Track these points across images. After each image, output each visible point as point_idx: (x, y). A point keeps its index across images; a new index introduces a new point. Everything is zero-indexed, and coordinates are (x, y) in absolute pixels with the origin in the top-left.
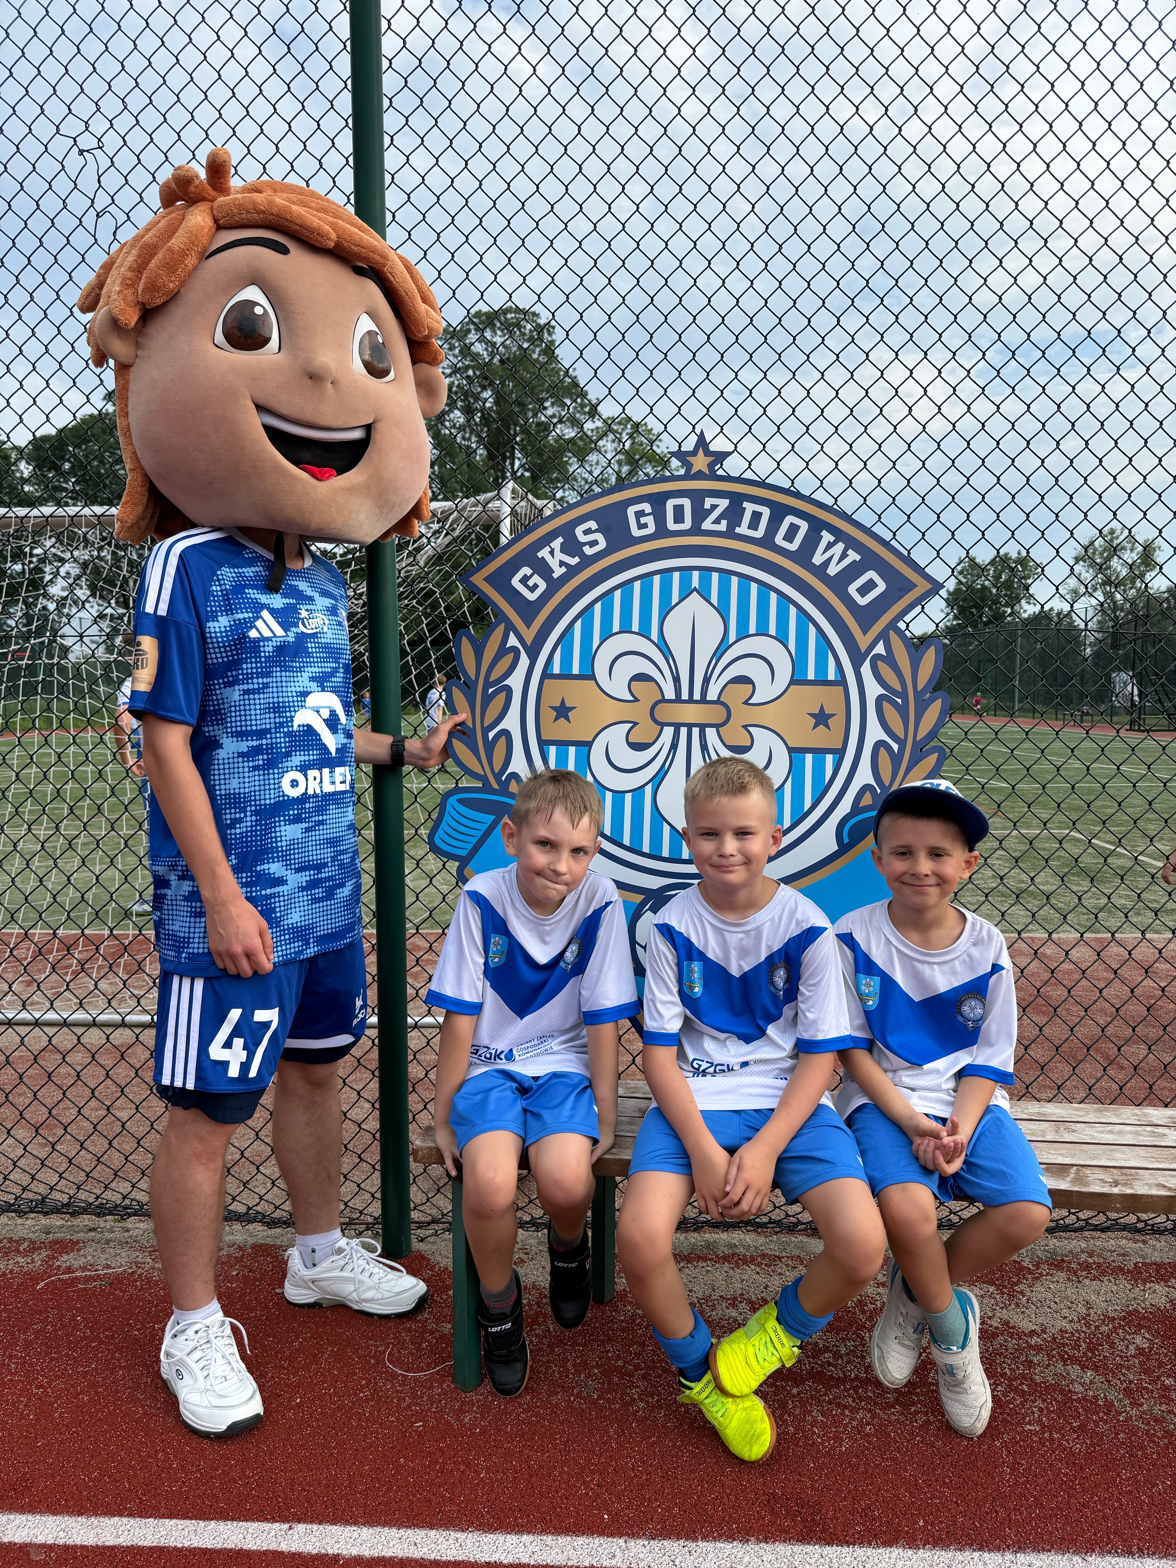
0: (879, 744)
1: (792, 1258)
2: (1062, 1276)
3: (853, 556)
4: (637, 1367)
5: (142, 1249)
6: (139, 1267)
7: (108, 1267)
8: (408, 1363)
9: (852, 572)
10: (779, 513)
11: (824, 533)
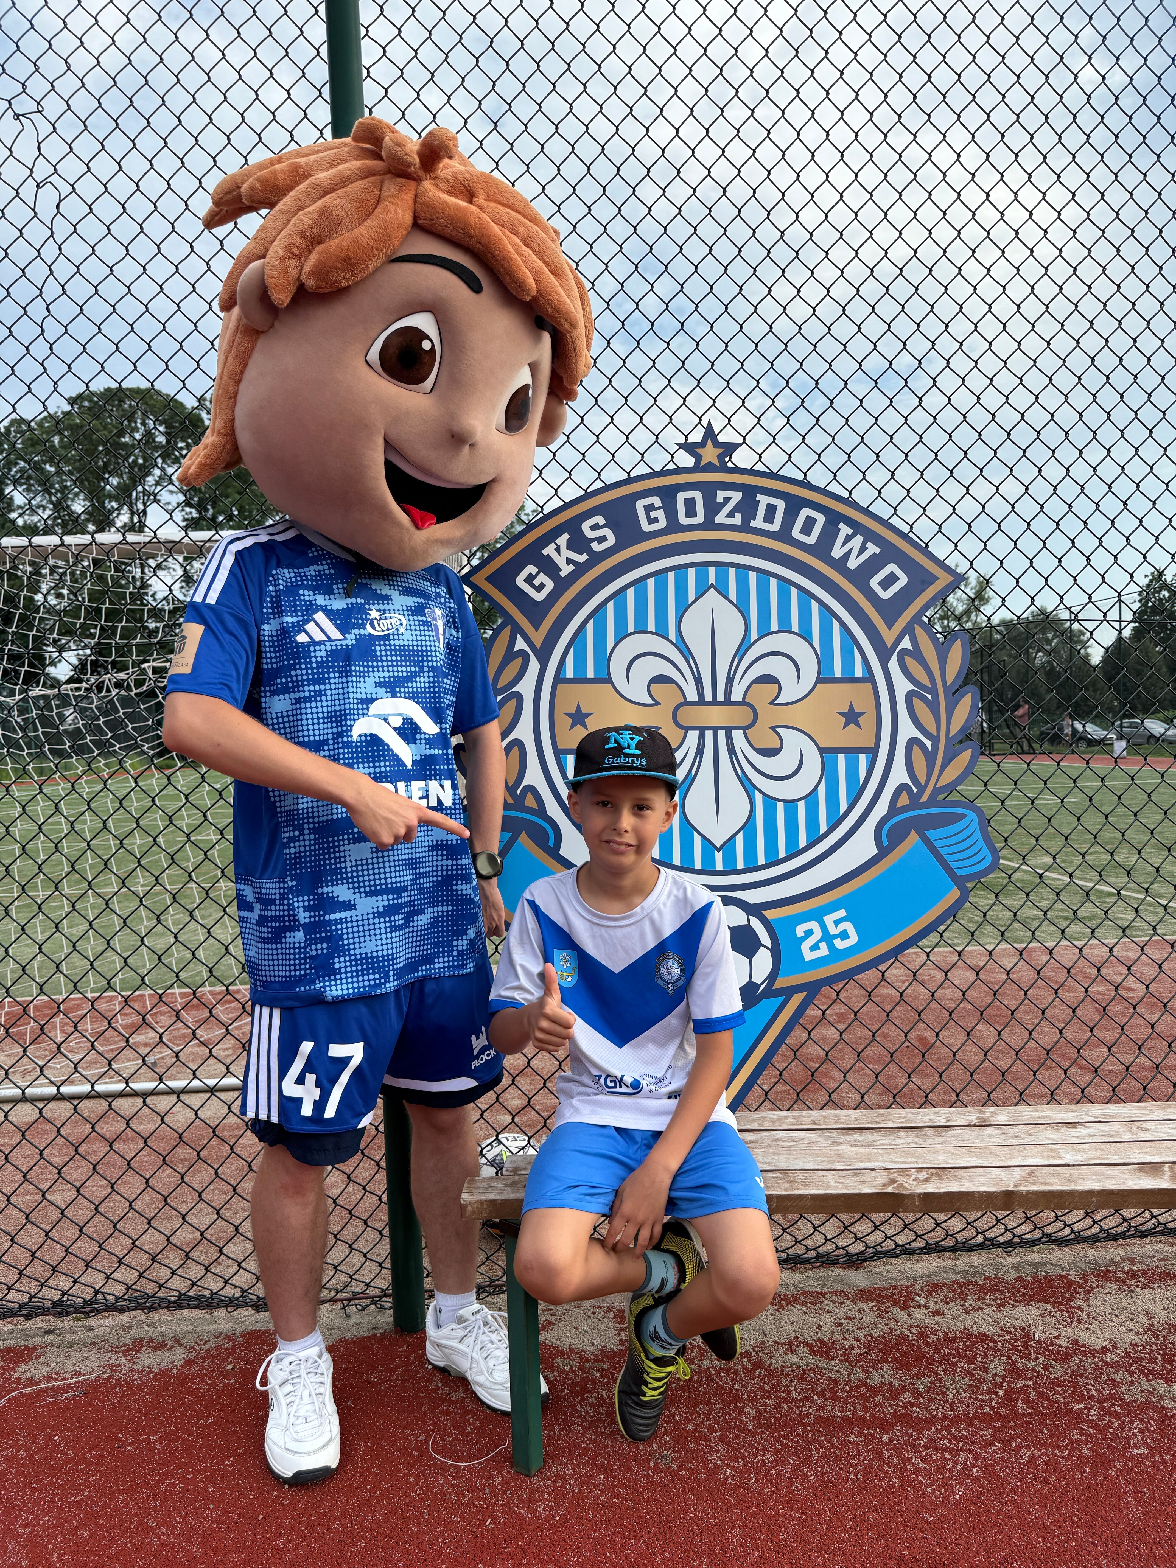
0: (912, 742)
1: (835, 1293)
2: (1112, 1286)
3: (873, 549)
4: (712, 1430)
5: (114, 1349)
6: (115, 1371)
7: (77, 1374)
8: (456, 1452)
9: (873, 565)
10: (794, 505)
11: (842, 526)
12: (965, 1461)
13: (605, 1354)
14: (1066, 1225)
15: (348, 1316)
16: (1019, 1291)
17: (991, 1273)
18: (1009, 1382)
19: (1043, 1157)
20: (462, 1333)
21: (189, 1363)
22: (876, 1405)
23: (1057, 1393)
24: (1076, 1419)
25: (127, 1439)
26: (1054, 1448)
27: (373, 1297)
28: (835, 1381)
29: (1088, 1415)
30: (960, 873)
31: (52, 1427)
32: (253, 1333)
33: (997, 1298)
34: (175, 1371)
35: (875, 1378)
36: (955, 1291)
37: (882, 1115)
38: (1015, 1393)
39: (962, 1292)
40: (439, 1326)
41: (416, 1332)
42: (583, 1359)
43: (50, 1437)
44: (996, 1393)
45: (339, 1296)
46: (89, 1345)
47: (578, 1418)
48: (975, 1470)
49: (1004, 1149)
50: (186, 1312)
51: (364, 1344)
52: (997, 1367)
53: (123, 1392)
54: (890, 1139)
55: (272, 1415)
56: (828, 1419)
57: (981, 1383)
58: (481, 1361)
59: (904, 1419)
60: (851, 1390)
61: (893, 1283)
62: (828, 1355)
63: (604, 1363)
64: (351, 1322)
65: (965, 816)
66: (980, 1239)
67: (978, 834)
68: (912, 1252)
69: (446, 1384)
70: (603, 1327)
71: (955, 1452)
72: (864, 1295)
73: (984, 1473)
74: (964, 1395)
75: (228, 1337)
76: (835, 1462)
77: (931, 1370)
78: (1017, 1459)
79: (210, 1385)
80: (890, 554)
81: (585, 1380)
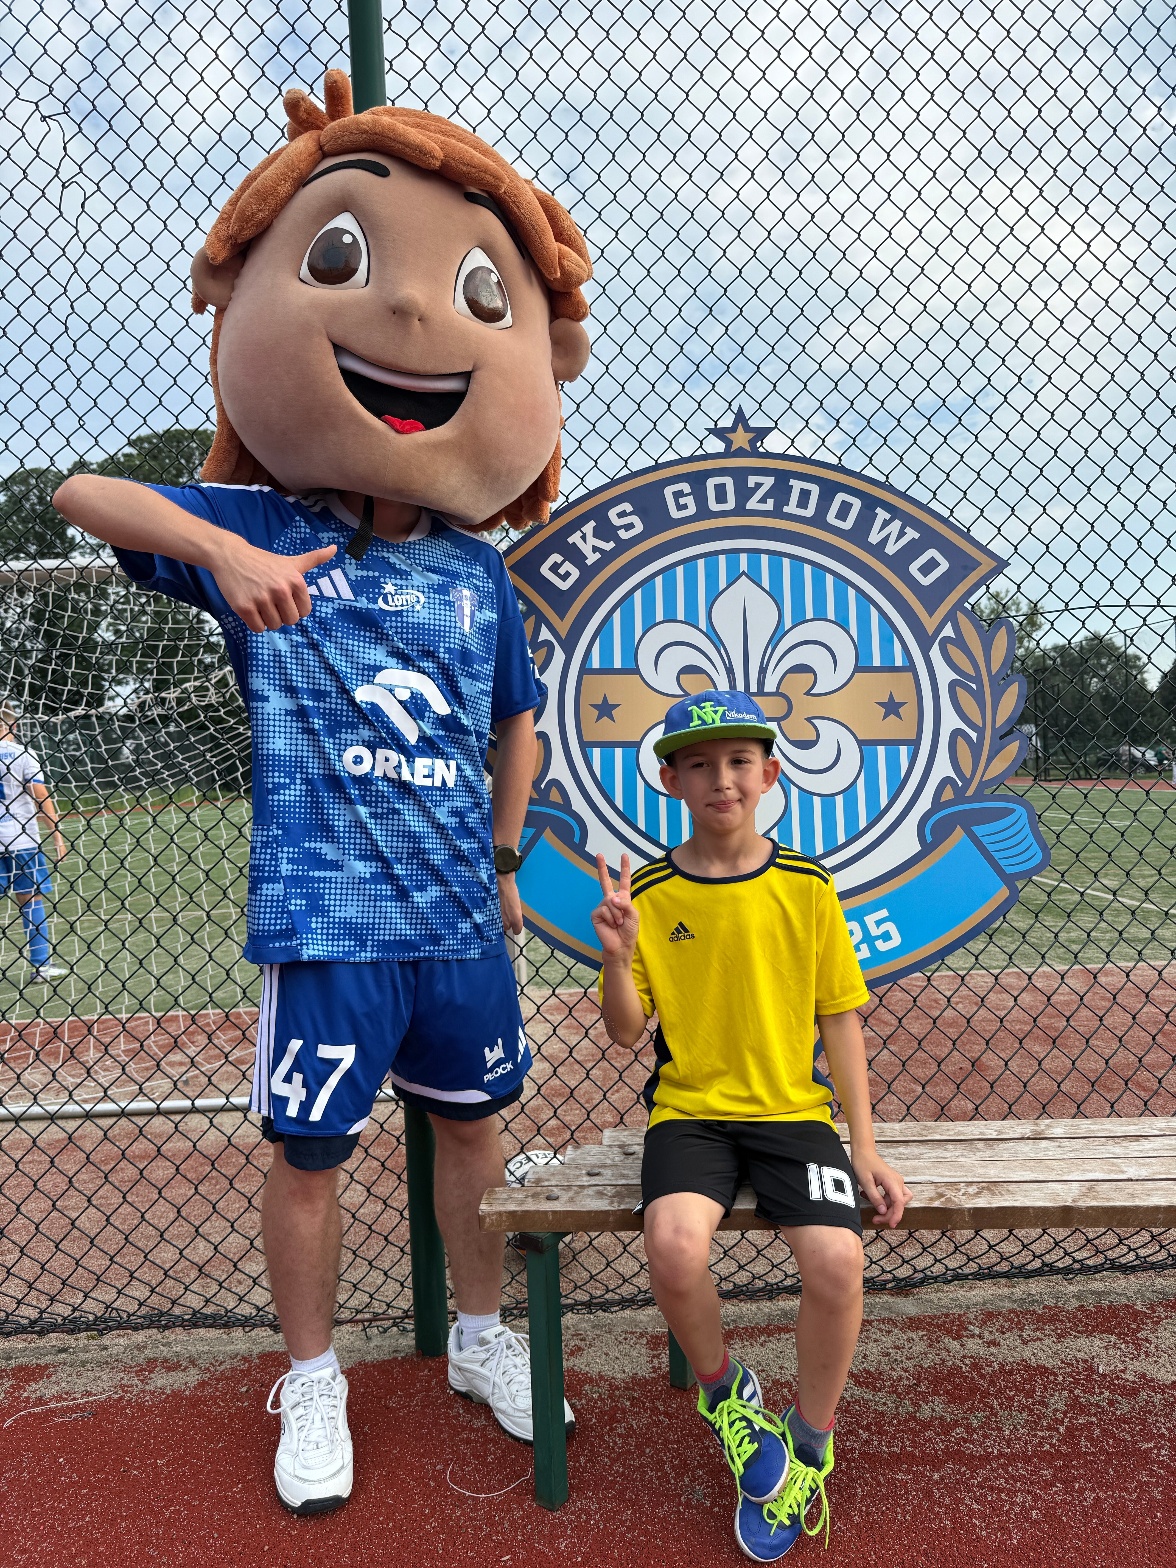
0: (956, 733)
1: (883, 1321)
3: (911, 534)
5: (126, 1369)
6: (126, 1392)
7: (88, 1394)
8: (475, 1482)
9: (912, 551)
10: (829, 490)
11: (879, 510)
12: (1024, 1503)
13: (636, 1382)
14: (1130, 1250)
15: (369, 1339)
16: (1081, 1321)
17: (1051, 1302)
18: (1071, 1418)
19: (1104, 1171)
20: (483, 1356)
21: (202, 1384)
22: (926, 1441)
23: (1124, 1430)
24: (1145, 1458)
25: (133, 1462)
26: (1121, 1490)
27: (395, 1318)
28: (882, 1414)
29: (1158, 1455)
30: (1009, 870)
31: (58, 1449)
32: (270, 1354)
33: (1057, 1328)
34: (187, 1393)
35: (925, 1412)
36: (1011, 1320)
37: (929, 1128)
38: (1077, 1429)
39: (1019, 1321)
40: (460, 1348)
41: (439, 1356)
42: (613, 1387)
43: (56, 1458)
44: (1057, 1430)
45: (359, 1317)
46: (102, 1364)
47: (605, 1449)
48: (1034, 1513)
49: (1061, 1163)
50: (202, 1331)
51: (383, 1367)
52: (1058, 1402)
53: (133, 1413)
54: (938, 1152)
55: (284, 1439)
56: (874, 1455)
57: (1040, 1418)
58: (504, 1387)
59: (957, 1456)
60: (899, 1424)
61: (945, 1311)
62: (875, 1387)
63: (635, 1391)
64: (372, 1345)
65: (1013, 811)
66: (1037, 1264)
67: (1027, 829)
68: (965, 1277)
69: (468, 1411)
70: (635, 1353)
71: (1012, 1493)
72: (914, 1323)
73: (1044, 1516)
74: (1021, 1431)
75: (244, 1359)
76: (881, 1501)
77: (986, 1405)
78: (1081, 1502)
79: (223, 1407)
80: (929, 538)
81: (615, 1409)
